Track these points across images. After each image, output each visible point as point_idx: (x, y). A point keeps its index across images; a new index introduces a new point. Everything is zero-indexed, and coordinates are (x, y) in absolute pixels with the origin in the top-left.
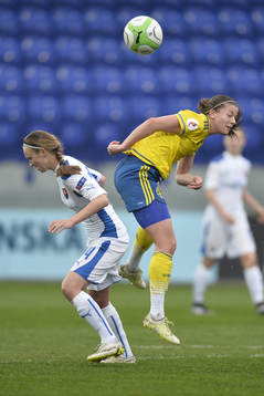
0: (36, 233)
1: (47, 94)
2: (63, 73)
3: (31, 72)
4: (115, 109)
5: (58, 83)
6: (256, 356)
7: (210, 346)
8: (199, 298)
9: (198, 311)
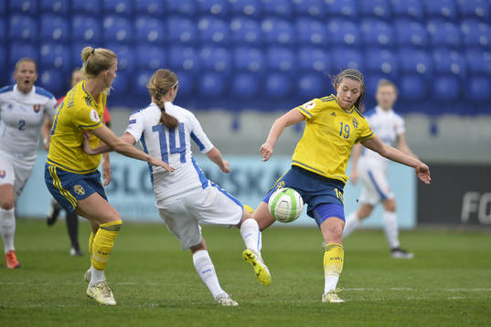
0: (242, 179)
1: (252, 45)
2: (268, 26)
3: (237, 25)
4: (318, 61)
5: (262, 34)
6: (454, 298)
7: (409, 289)
8: (395, 243)
9: (398, 255)
